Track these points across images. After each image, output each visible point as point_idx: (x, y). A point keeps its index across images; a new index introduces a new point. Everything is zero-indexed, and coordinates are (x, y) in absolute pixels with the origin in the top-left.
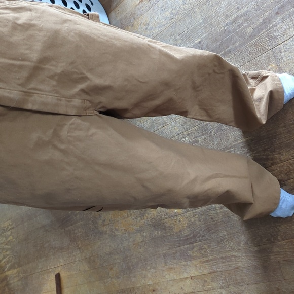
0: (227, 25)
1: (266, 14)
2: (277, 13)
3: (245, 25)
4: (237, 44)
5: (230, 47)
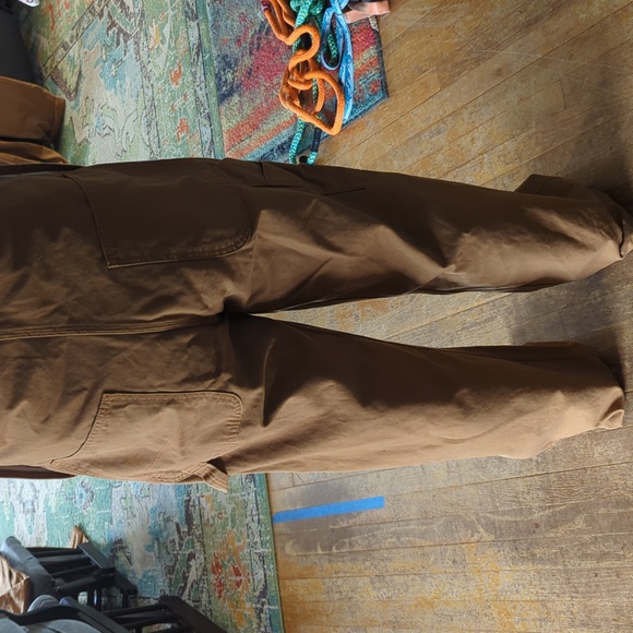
0: (619, 558)
1: (552, 535)
2: (537, 526)
3: (586, 537)
4: (602, 511)
5: (615, 511)
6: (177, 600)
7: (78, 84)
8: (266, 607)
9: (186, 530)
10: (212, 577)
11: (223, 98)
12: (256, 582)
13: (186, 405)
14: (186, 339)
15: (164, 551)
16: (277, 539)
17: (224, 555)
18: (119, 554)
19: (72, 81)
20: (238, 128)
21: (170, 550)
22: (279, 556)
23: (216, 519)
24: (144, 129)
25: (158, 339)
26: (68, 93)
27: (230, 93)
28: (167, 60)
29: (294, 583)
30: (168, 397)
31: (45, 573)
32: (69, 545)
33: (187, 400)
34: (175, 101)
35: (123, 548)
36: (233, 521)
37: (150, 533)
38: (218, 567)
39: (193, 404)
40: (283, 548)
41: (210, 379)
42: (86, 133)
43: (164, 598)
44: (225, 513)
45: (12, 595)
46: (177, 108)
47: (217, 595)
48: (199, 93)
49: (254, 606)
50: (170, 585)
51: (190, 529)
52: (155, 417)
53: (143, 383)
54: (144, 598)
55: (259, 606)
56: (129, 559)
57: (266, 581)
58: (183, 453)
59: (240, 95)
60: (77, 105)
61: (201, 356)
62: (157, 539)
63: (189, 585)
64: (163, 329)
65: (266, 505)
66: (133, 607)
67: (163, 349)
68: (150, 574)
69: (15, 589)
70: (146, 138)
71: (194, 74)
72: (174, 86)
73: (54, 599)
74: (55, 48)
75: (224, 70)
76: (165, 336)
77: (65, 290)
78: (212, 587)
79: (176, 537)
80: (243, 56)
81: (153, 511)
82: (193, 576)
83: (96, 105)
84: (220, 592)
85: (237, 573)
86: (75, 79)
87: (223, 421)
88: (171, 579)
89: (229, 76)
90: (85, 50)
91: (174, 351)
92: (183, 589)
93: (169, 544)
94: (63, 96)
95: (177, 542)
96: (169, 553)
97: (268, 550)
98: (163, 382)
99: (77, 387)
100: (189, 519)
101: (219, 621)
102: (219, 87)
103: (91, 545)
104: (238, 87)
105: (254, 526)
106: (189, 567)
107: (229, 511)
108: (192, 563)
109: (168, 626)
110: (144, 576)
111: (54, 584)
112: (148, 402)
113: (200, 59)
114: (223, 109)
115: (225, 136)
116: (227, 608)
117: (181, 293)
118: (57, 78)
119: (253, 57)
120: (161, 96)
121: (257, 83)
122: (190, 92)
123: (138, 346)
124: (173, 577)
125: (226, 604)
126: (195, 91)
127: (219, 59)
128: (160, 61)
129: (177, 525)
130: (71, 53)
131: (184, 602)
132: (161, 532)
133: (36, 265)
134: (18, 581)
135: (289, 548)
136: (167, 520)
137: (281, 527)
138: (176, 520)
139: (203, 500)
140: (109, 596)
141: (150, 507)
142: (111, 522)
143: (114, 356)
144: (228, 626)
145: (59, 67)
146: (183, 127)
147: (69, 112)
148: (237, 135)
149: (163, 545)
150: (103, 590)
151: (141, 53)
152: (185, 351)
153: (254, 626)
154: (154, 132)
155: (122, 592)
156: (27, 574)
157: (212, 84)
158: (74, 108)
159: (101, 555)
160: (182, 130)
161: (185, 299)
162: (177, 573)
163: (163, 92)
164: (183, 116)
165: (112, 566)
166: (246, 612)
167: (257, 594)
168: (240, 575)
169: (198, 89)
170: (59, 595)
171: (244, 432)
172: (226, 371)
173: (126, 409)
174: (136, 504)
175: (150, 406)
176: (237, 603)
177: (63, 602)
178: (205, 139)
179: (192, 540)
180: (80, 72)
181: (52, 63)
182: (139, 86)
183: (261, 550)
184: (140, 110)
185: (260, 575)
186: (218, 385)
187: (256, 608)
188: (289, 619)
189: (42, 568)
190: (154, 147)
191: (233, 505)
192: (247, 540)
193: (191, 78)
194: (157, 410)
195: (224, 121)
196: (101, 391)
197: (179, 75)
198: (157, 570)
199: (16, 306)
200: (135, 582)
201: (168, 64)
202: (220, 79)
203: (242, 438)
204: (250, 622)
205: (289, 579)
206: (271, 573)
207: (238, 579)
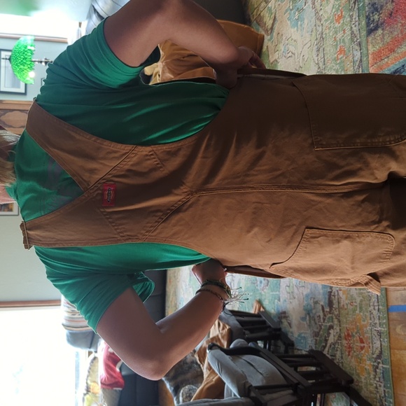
6: (321, 353)
7: (273, 24)
8: (381, 365)
9: (328, 310)
10: (344, 342)
11: (370, 32)
12: (374, 349)
13: (358, 240)
14: (361, 198)
15: (312, 322)
16: (391, 323)
17: (353, 329)
18: (284, 320)
19: (269, 23)
20: (380, 51)
21: (317, 322)
22: (391, 334)
23: (349, 305)
24: (314, 53)
25: (342, 197)
26: (266, 31)
27: (376, 28)
28: (333, 8)
29: (401, 352)
30: (346, 234)
31: (239, 326)
32: (252, 312)
33: (358, 236)
34: (337, 34)
35: (286, 317)
36: (361, 308)
37: (305, 310)
38: (348, 336)
39: (361, 240)
40: (395, 329)
41: (374, 224)
42: (276, 56)
43: (312, 351)
44: (356, 302)
45: (220, 337)
46: (338, 39)
47: (347, 353)
48: (354, 29)
49: (372, 363)
50: (316, 344)
51: (331, 309)
52: (337, 245)
53: (331, 224)
54: (298, 350)
55: (376, 364)
56: (290, 324)
57: (381, 349)
58: (353, 268)
59: (383, 29)
60: (271, 38)
61: (370, 209)
62: (309, 314)
63: (328, 345)
64: (346, 191)
65: (384, 300)
66: (290, 354)
67: (346, 203)
68: (303, 335)
69: (222, 334)
70: (316, 58)
71: (351, 17)
72: (337, 25)
73: (246, 343)
74: (259, 2)
75: (373, 13)
76: (347, 195)
77: (287, 162)
78: (344, 348)
79: (321, 314)
80: (387, 3)
81: (307, 296)
82: (331, 339)
83: (284, 38)
84: (349, 352)
85: (362, 341)
86: (271, 22)
87: (381, 251)
88: (316, 340)
89: (376, 17)
90: (279, 3)
91: (353, 205)
92: (325, 347)
93: (317, 319)
94: (263, 33)
95: (322, 317)
96: (316, 323)
97: (384, 329)
98: (344, 224)
99: (289, 224)
100: (330, 303)
101: (348, 370)
102: (368, 24)
103: (266, 313)
104: (382, 24)
105: (375, 313)
106: (329, 334)
107: (358, 301)
108: (331, 331)
109: (313, 369)
110: (299, 336)
111: (244, 334)
112: (333, 236)
113: (356, 6)
114: (370, 39)
115: (370, 56)
116: (353, 362)
117: (360, 169)
118: (260, 21)
119: (394, 4)
120: (327, 31)
121: (396, 21)
122: (347, 28)
123: (329, 201)
124: (318, 339)
125: (353, 360)
126: (351, 28)
127: (370, 6)
128: (329, 8)
129: (323, 307)
130: (270, 5)
131: (325, 355)
132: (311, 310)
133: (270, 146)
134: (223, 329)
135: (399, 329)
136: (316, 303)
137: (394, 315)
138: (322, 303)
139: (341, 293)
140: (276, 345)
141: (305, 293)
142: (279, 300)
143: (314, 205)
144: (353, 374)
145: (262, 14)
146: (342, 51)
147: (266, 43)
148: (378, 56)
149: (312, 318)
150: (273, 341)
151: (316, 3)
152: (359, 206)
153: (372, 376)
154: (321, 55)
155: (284, 344)
156: (229, 325)
157: (364, 23)
158: (269, 40)
159: (273, 320)
160: (341, 54)
161: (363, 173)
162: (321, 336)
163: (329, 29)
164: (342, 44)
165: (278, 327)
166: (366, 367)
167: (375, 356)
168: (363, 343)
169: (353, 26)
170: (248, 340)
171: (394, 259)
172: (386, 219)
173: (319, 239)
174: (296, 291)
175: (334, 239)
176: (360, 360)
177: (251, 344)
178: (356, 59)
179: (332, 317)
180: (275, 17)
181: (257, 12)
182: (313, 25)
183: (379, 328)
184: (313, 41)
185: (378, 344)
186: (380, 229)
187: (374, 365)
188: (396, 375)
189: (238, 323)
190: (321, 65)
191: (361, 298)
192: (371, 321)
193: (349, 19)
194: (338, 241)
195: (370, 47)
196: (304, 227)
197: (341, 17)
198: (308, 333)
199: (257, 171)
200: (293, 339)
201: (334, 10)
202: (369, 19)
203: (393, 262)
204: (369, 373)
205: (398, 349)
206: (385, 344)
207: (362, 345)
